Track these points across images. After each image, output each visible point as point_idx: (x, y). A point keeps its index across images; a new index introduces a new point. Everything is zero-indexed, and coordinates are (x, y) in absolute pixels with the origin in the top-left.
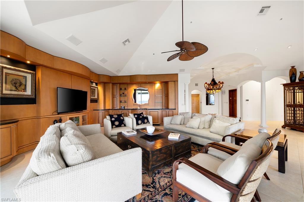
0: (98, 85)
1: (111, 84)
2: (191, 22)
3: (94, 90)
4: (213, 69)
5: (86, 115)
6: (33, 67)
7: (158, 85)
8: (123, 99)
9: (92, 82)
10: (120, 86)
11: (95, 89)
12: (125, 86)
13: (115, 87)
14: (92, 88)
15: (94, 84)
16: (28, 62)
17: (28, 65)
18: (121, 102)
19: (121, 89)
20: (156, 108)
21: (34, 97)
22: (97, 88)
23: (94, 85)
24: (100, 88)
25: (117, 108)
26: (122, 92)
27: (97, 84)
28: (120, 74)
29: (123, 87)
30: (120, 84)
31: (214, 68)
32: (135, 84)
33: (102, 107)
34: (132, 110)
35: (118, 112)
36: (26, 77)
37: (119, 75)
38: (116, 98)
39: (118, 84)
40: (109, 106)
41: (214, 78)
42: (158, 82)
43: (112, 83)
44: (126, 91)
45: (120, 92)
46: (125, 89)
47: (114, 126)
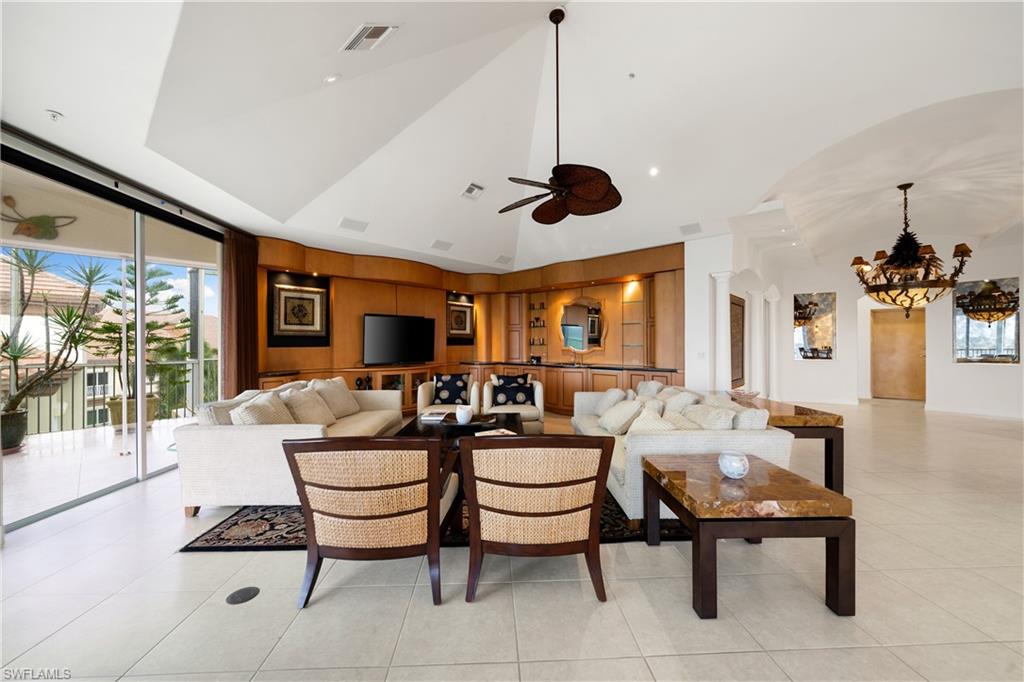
0: (475, 300)
1: (503, 297)
2: (632, 75)
3: (462, 314)
4: (905, 187)
5: (426, 373)
6: (324, 282)
7: (632, 289)
8: (536, 335)
9: (457, 297)
10: (529, 299)
11: (465, 312)
12: (542, 298)
13: (515, 302)
14: (452, 308)
15: (463, 298)
16: (315, 274)
17: (315, 278)
18: (531, 344)
19: (531, 307)
20: (627, 364)
21: (323, 334)
22: (472, 308)
23: (464, 302)
24: (478, 309)
25: (518, 361)
26: (534, 314)
27: (471, 299)
28: (517, 267)
29: (536, 300)
30: (529, 292)
31: (909, 185)
32: (565, 289)
33: (482, 357)
34: (549, 368)
35: (516, 371)
36: (313, 300)
37: (515, 270)
38: (517, 333)
39: (524, 295)
40: (498, 356)
41: (909, 230)
42: (630, 278)
43: (508, 293)
44: (545, 311)
45: (529, 316)
46: (542, 306)
47: (438, 401)
